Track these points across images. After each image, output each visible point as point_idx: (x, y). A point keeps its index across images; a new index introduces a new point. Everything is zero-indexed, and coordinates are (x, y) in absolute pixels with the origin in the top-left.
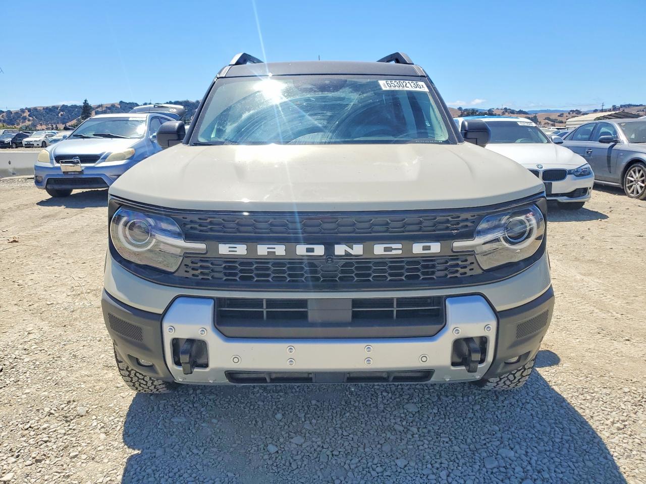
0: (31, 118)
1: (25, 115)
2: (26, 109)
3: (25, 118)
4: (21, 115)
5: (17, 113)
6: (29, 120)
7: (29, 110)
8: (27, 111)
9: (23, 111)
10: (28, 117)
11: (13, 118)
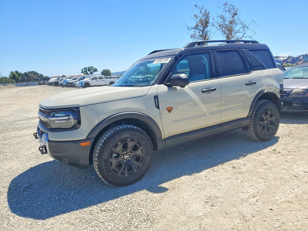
0: (303, 60)
1: (300, 58)
2: (302, 55)
3: (300, 60)
4: (299, 59)
5: (297, 58)
6: (302, 61)
7: (303, 56)
8: (302, 56)
9: (300, 57)
10: (302, 59)
11: (295, 60)
